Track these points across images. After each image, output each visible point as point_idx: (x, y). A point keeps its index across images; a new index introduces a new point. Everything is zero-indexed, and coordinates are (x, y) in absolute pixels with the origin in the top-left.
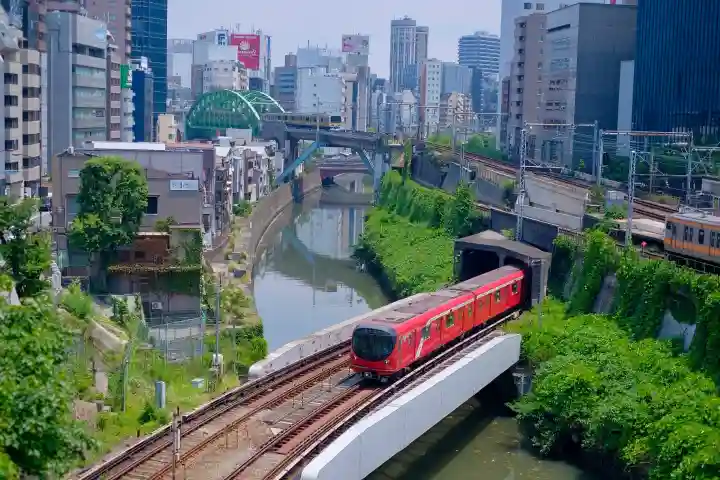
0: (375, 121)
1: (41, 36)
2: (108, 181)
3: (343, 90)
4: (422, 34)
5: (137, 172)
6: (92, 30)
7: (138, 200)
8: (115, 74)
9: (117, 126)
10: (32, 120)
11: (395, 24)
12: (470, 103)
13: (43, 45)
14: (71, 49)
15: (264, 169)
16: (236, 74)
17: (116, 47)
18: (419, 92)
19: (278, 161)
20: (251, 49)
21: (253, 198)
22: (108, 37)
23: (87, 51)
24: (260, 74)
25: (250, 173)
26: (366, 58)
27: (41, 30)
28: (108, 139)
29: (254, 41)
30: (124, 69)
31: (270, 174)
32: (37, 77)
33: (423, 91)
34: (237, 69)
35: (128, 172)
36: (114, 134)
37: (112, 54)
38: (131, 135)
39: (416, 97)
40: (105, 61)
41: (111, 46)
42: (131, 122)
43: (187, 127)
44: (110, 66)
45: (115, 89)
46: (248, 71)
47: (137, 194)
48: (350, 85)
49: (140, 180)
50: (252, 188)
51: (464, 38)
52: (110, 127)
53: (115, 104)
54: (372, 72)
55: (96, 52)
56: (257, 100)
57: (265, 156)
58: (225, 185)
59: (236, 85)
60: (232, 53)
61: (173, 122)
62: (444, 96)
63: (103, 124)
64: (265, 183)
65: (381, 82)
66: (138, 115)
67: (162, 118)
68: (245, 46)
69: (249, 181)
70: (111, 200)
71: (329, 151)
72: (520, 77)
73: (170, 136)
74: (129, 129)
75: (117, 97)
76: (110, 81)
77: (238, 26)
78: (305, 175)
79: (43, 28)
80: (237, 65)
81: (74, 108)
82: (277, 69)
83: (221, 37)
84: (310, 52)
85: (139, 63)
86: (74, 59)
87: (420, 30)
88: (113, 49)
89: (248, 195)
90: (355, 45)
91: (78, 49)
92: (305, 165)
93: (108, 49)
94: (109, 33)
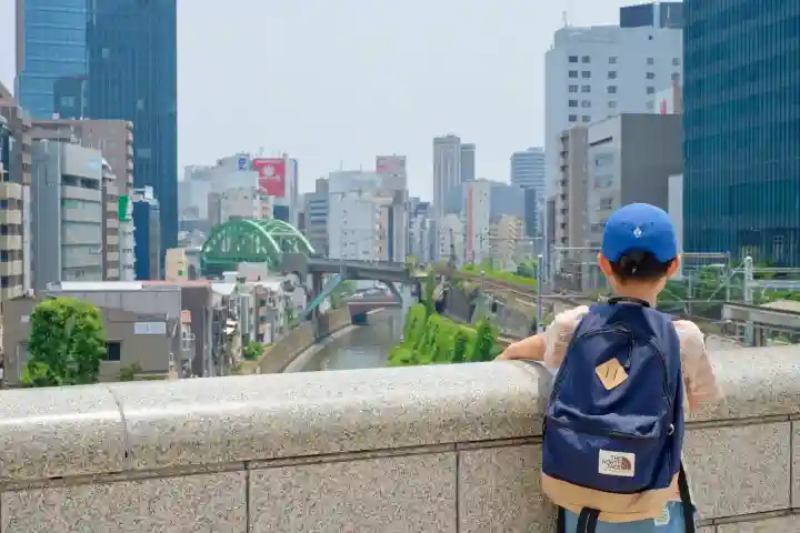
0: (416, 249)
1: (25, 168)
2: (62, 327)
3: (378, 216)
4: (467, 153)
5: (94, 316)
6: (85, 159)
7: (94, 347)
8: (113, 207)
9: (116, 264)
10: (12, 260)
11: (437, 142)
12: (522, 227)
13: (27, 177)
14: (59, 181)
15: (280, 307)
16: (257, 202)
17: (114, 177)
18: (465, 216)
19: (299, 297)
20: (274, 175)
21: (267, 339)
22: (104, 167)
23: (79, 183)
24: (286, 201)
25: (262, 312)
26: (403, 180)
27: (24, 161)
28: (105, 278)
29: (279, 166)
30: (123, 201)
31: (288, 312)
32: (19, 212)
33: (469, 215)
34: (258, 197)
35: (84, 315)
36: (112, 272)
37: (108, 184)
38: (131, 273)
39: (463, 222)
40: (100, 193)
41: (107, 176)
42: (131, 259)
43: (202, 262)
44: (106, 198)
45: (111, 223)
46: (272, 198)
47: (92, 339)
48: (386, 211)
49: (96, 324)
50: (266, 329)
51: (515, 155)
52: (106, 265)
53: (112, 240)
54: (412, 195)
55: (89, 183)
56: (278, 230)
57: (282, 293)
58: (224, 325)
59: (257, 214)
60: (253, 180)
61: (184, 258)
62: (494, 219)
63: (98, 261)
64: (281, 322)
65: (424, 206)
66: (142, 251)
67: (171, 253)
68: (269, 171)
69: (262, 320)
70: (65, 347)
71: (361, 284)
72: (564, 197)
73: (180, 273)
74: (130, 267)
75: (115, 231)
76: (106, 215)
77: (262, 149)
78: (332, 311)
79: (27, 159)
80: (259, 192)
81: (63, 246)
82: (307, 195)
83: (242, 161)
84: (343, 176)
85: (143, 193)
86: (63, 191)
87: (465, 147)
88: (110, 180)
89: (260, 337)
90: (391, 167)
91: (68, 180)
92: (332, 300)
93: (104, 179)
94: (105, 162)
